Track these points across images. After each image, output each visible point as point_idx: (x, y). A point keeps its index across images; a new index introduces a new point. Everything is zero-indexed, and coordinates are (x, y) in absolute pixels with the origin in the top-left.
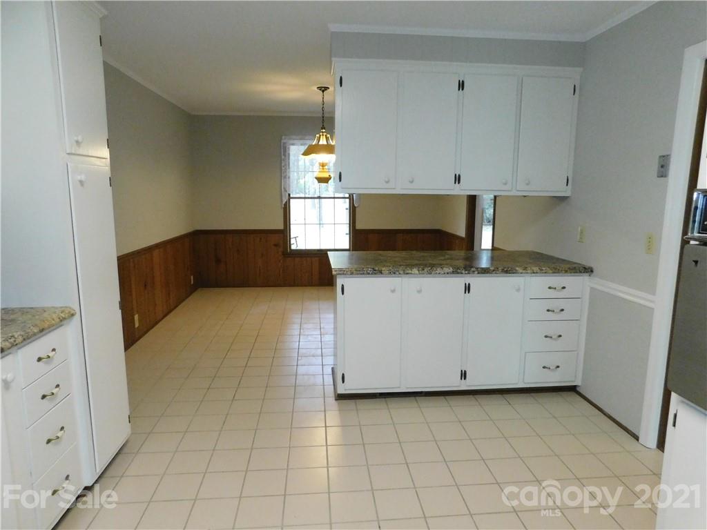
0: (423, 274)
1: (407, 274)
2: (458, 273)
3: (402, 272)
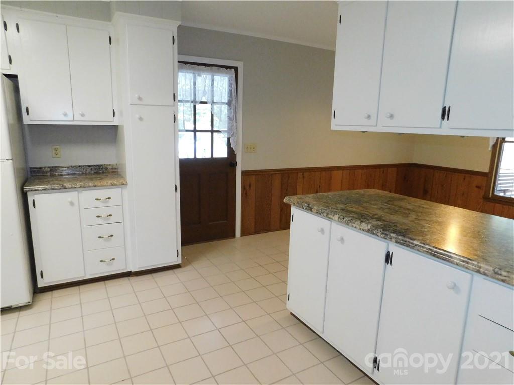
0: (341, 222)
1: (329, 218)
2: (374, 234)
3: (325, 214)
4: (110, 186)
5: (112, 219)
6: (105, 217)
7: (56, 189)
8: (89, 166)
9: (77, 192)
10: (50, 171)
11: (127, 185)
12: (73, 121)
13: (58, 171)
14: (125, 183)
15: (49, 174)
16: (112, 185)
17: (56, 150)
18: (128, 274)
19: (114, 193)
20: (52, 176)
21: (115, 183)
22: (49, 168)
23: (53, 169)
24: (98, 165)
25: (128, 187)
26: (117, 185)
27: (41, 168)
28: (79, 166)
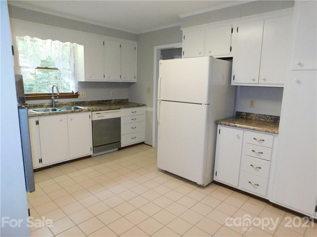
4: (264, 132)
5: (262, 156)
6: (257, 153)
7: (231, 126)
8: (271, 116)
9: (243, 131)
10: (246, 115)
11: (278, 134)
12: (258, 83)
13: (251, 116)
14: (276, 132)
15: (245, 117)
16: (266, 132)
17: (252, 102)
18: (267, 202)
19: (268, 138)
20: (246, 118)
21: (269, 130)
22: (246, 113)
23: (248, 114)
24: (277, 116)
25: (279, 135)
26: (269, 132)
27: (242, 112)
28: (264, 115)
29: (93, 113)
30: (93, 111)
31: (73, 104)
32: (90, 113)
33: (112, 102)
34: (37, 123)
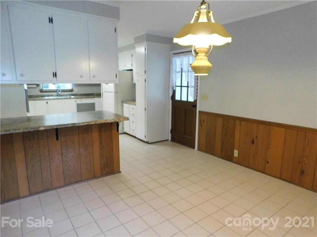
29: (77, 99)
30: (77, 98)
31: (70, 95)
32: (75, 99)
33: (95, 95)
34: (47, 103)
